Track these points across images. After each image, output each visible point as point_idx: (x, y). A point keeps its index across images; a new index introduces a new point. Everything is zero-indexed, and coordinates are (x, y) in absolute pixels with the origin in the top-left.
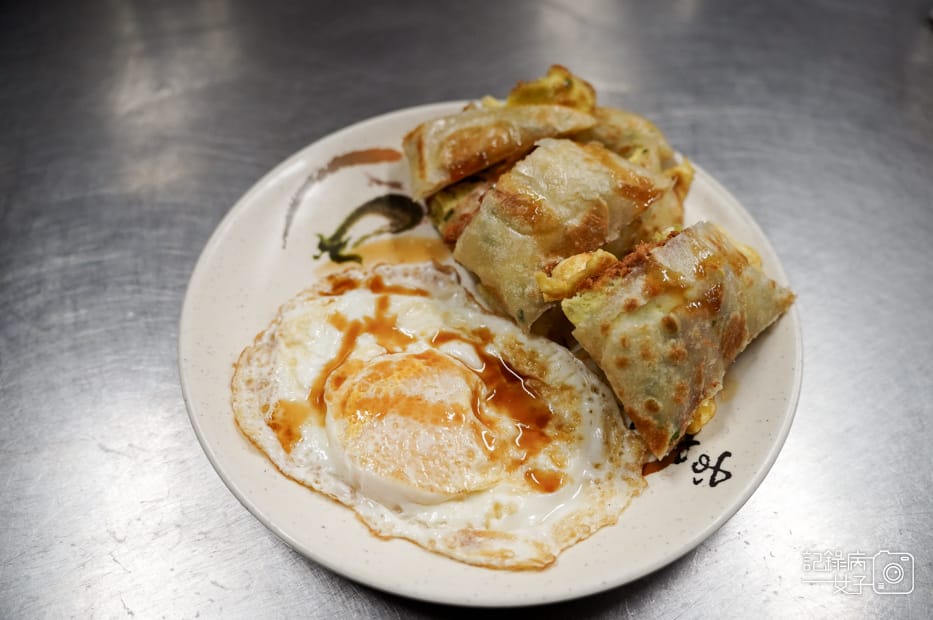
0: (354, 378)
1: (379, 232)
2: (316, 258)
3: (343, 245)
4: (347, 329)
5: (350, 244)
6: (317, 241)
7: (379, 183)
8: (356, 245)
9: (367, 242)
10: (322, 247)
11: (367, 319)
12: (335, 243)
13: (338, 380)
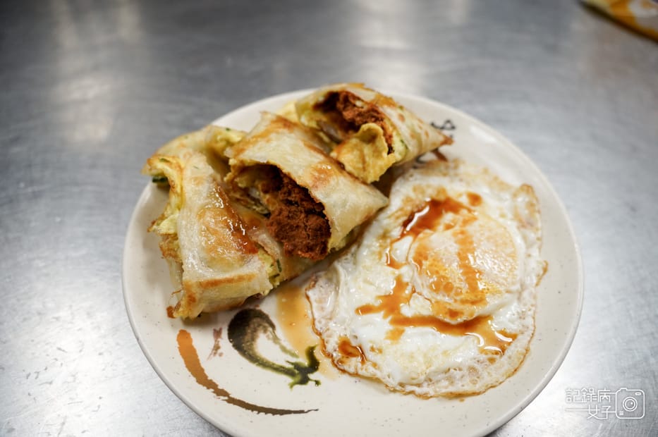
0: (450, 304)
1: (276, 339)
2: (317, 383)
3: (297, 366)
4: (400, 327)
5: (294, 360)
6: (298, 387)
7: (217, 348)
8: (293, 355)
9: (289, 347)
10: (304, 381)
11: (385, 316)
12: (296, 372)
13: (453, 314)
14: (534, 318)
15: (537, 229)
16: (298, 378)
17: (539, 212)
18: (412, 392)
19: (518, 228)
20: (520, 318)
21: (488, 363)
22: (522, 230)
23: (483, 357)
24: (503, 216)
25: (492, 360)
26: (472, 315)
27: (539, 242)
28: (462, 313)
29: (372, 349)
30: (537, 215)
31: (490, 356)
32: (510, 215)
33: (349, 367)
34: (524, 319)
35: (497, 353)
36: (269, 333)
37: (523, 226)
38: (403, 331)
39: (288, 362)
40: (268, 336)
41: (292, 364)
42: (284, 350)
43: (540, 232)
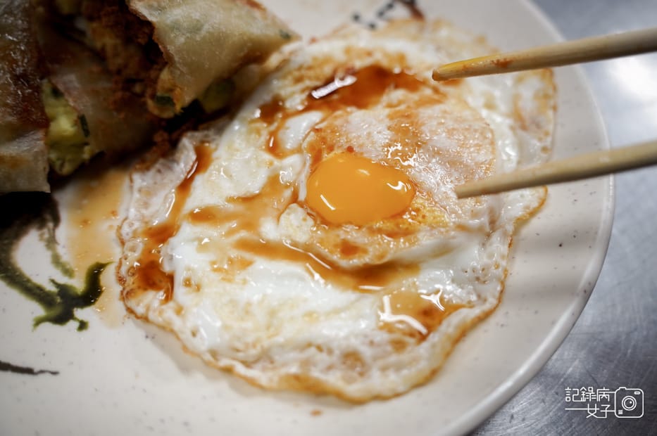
1: (51, 243)
2: (83, 325)
3: (64, 291)
4: (247, 256)
5: (63, 280)
6: (48, 327)
8: (68, 272)
9: (66, 258)
10: (62, 318)
12: (59, 300)
13: (348, 249)
14: (503, 283)
15: (547, 134)
16: (56, 311)
17: (555, 108)
18: (228, 371)
19: (512, 128)
20: (478, 279)
21: (389, 348)
22: (520, 132)
23: (383, 337)
24: (490, 106)
25: (399, 346)
26: (382, 257)
27: (544, 155)
28: (365, 251)
29: (188, 283)
30: (550, 113)
31: (397, 336)
32: (503, 107)
33: (138, 305)
34: (484, 282)
35: (412, 333)
36: (45, 230)
37: (524, 128)
38: (249, 263)
39: (53, 281)
40: (41, 235)
41: (58, 285)
42: (56, 261)
43: (549, 139)
